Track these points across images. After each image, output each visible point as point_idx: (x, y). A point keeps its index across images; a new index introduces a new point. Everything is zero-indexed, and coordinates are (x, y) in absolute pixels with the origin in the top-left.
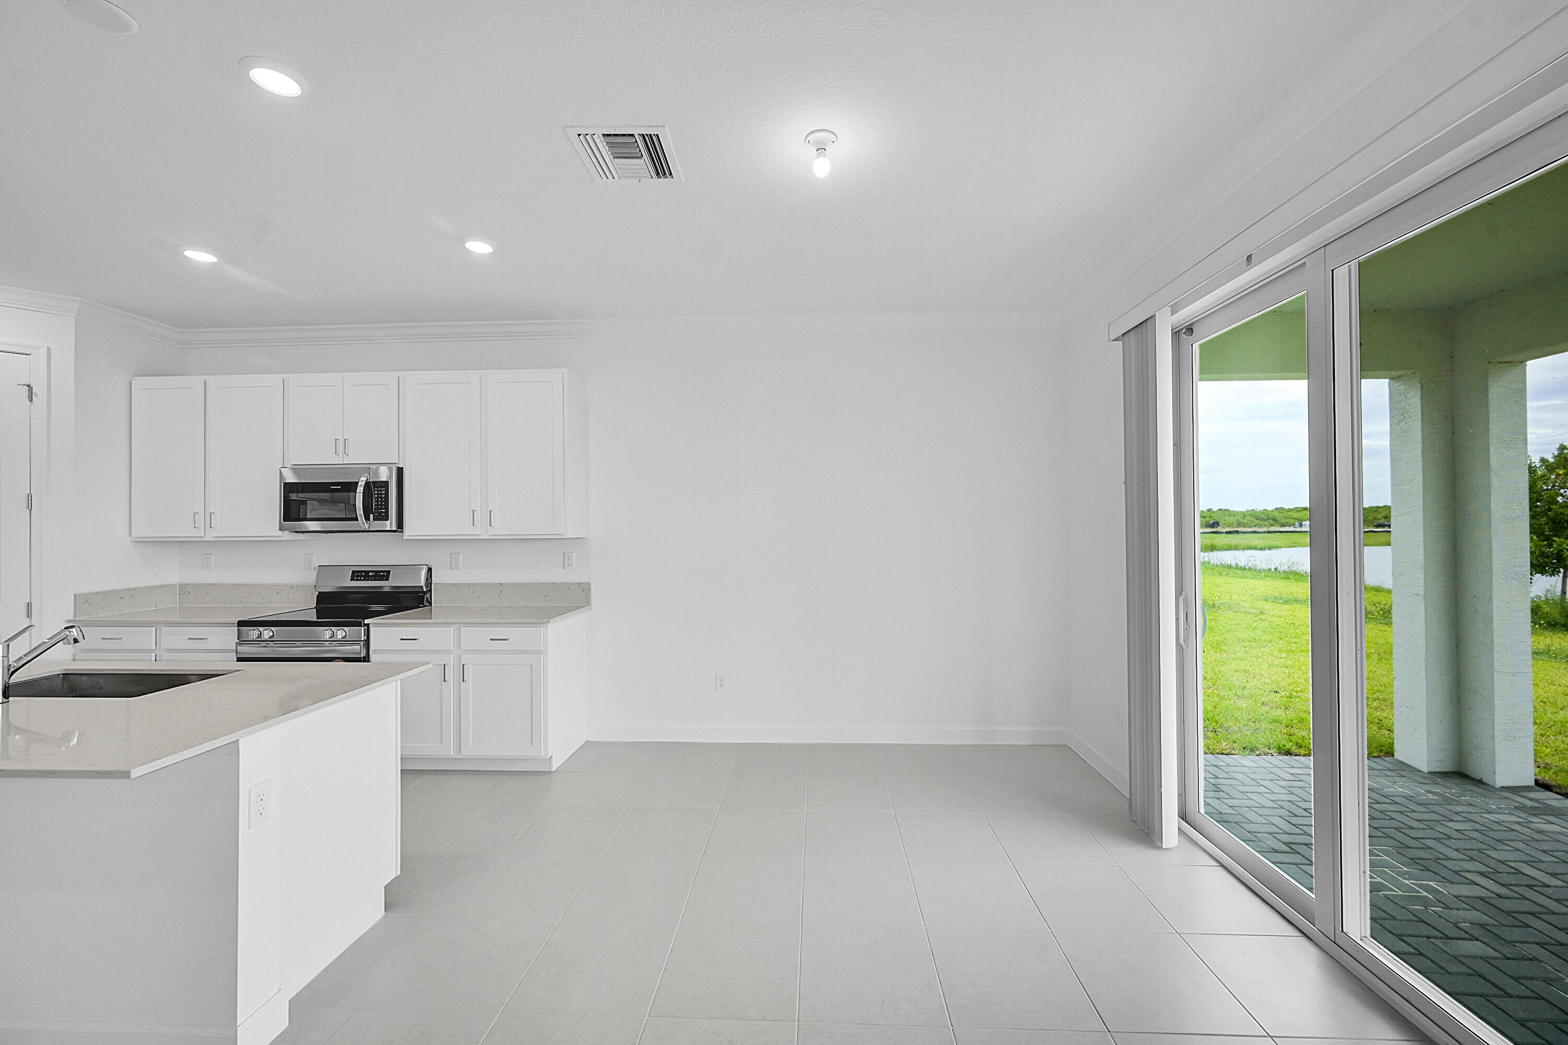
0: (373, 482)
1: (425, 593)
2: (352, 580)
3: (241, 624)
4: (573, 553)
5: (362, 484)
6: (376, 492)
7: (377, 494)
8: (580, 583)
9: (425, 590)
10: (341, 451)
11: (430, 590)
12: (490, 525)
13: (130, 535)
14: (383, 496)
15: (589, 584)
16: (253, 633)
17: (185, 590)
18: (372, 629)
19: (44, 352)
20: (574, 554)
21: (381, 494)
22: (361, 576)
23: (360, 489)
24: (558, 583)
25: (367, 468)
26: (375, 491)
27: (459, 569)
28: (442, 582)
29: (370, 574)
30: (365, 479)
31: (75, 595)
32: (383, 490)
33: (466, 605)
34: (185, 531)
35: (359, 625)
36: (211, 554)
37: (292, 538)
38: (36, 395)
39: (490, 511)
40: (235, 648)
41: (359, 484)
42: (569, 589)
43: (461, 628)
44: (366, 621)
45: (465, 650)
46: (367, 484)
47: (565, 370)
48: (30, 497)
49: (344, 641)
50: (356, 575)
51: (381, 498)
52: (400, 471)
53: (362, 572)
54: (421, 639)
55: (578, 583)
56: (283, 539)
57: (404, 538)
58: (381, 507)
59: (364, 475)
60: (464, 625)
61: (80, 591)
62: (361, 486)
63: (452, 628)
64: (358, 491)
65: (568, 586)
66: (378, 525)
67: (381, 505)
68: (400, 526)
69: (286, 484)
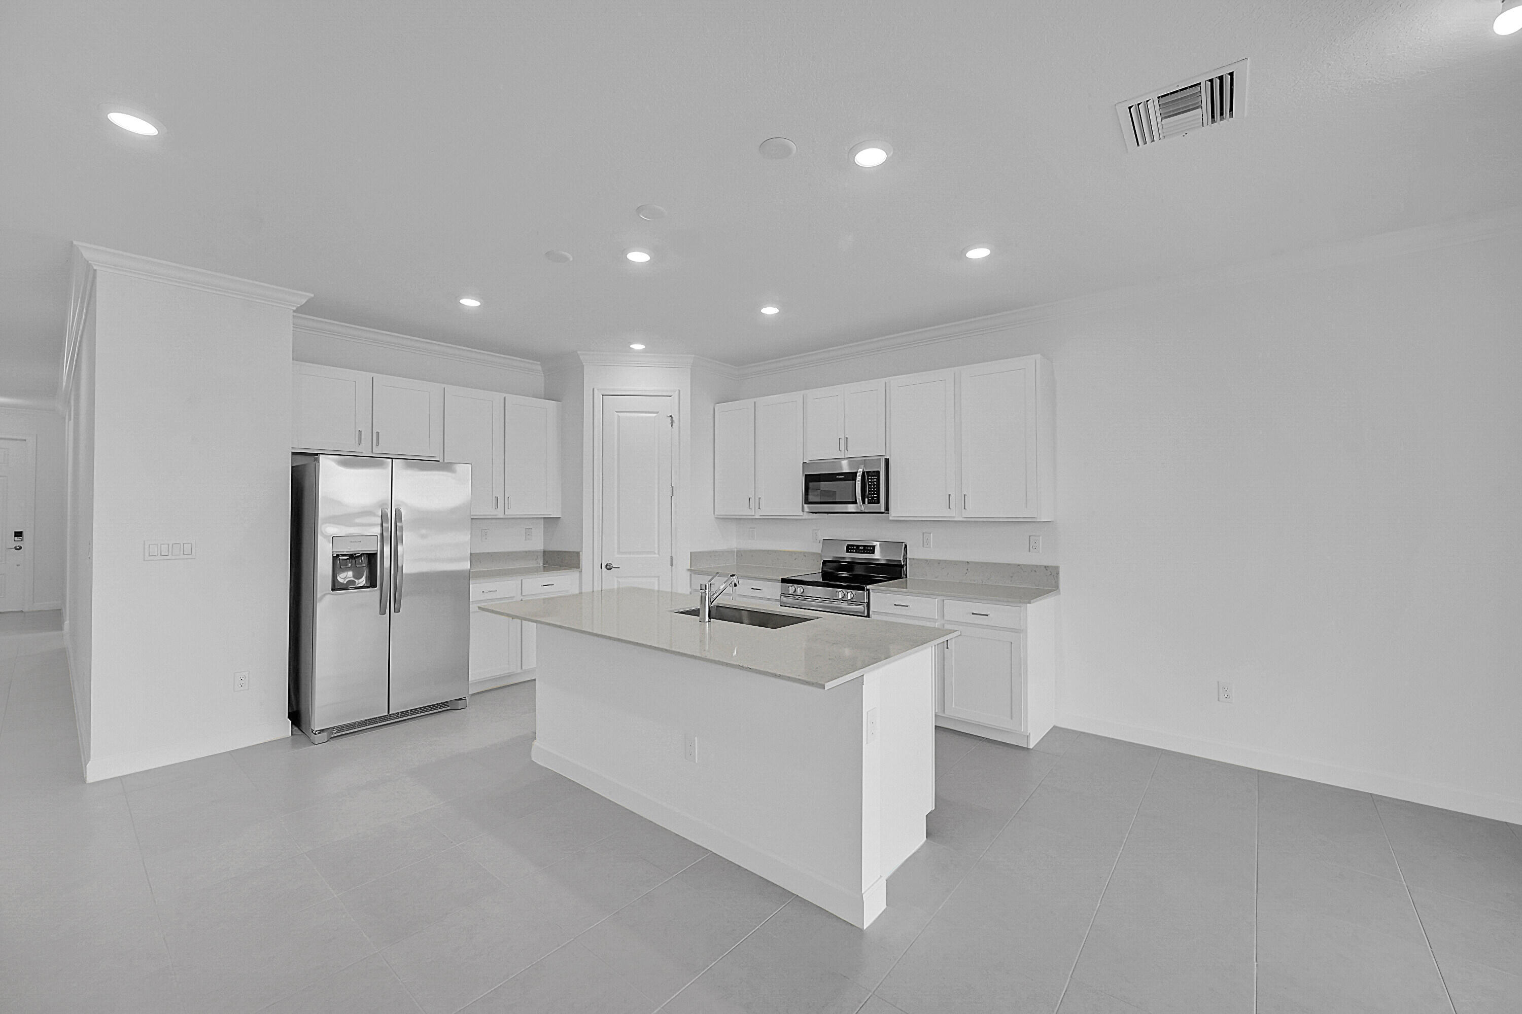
0: (867, 472)
1: (902, 566)
2: (847, 551)
3: (784, 581)
4: (1039, 536)
5: (859, 474)
6: (870, 480)
7: (871, 482)
8: (1048, 567)
9: (903, 564)
10: (843, 448)
11: (906, 565)
12: (965, 508)
13: (714, 513)
14: (875, 483)
15: (1057, 568)
16: (791, 588)
17: (740, 553)
18: (872, 594)
19: (677, 392)
20: (1041, 537)
21: (874, 482)
22: (854, 549)
23: (859, 478)
24: (1024, 565)
25: (864, 461)
26: (868, 479)
27: (930, 548)
28: (916, 557)
29: (860, 548)
30: (861, 470)
31: (691, 552)
32: (875, 478)
33: (936, 580)
34: (745, 512)
35: (863, 589)
36: (754, 528)
37: (810, 517)
38: (675, 423)
39: (965, 495)
40: (779, 599)
41: (858, 474)
42: (1035, 571)
43: (945, 601)
44: (868, 587)
45: (948, 621)
46: (863, 473)
47: (1039, 356)
48: (671, 487)
49: (851, 602)
50: (850, 548)
51: (874, 485)
52: (887, 461)
53: (854, 546)
54: (910, 606)
55: (1045, 567)
56: (803, 518)
57: (891, 518)
58: (874, 492)
59: (860, 466)
60: (949, 598)
61: (692, 551)
62: (859, 476)
63: (937, 600)
64: (857, 480)
65: (1034, 569)
66: (873, 507)
67: (874, 491)
68: (887, 508)
69: (806, 475)
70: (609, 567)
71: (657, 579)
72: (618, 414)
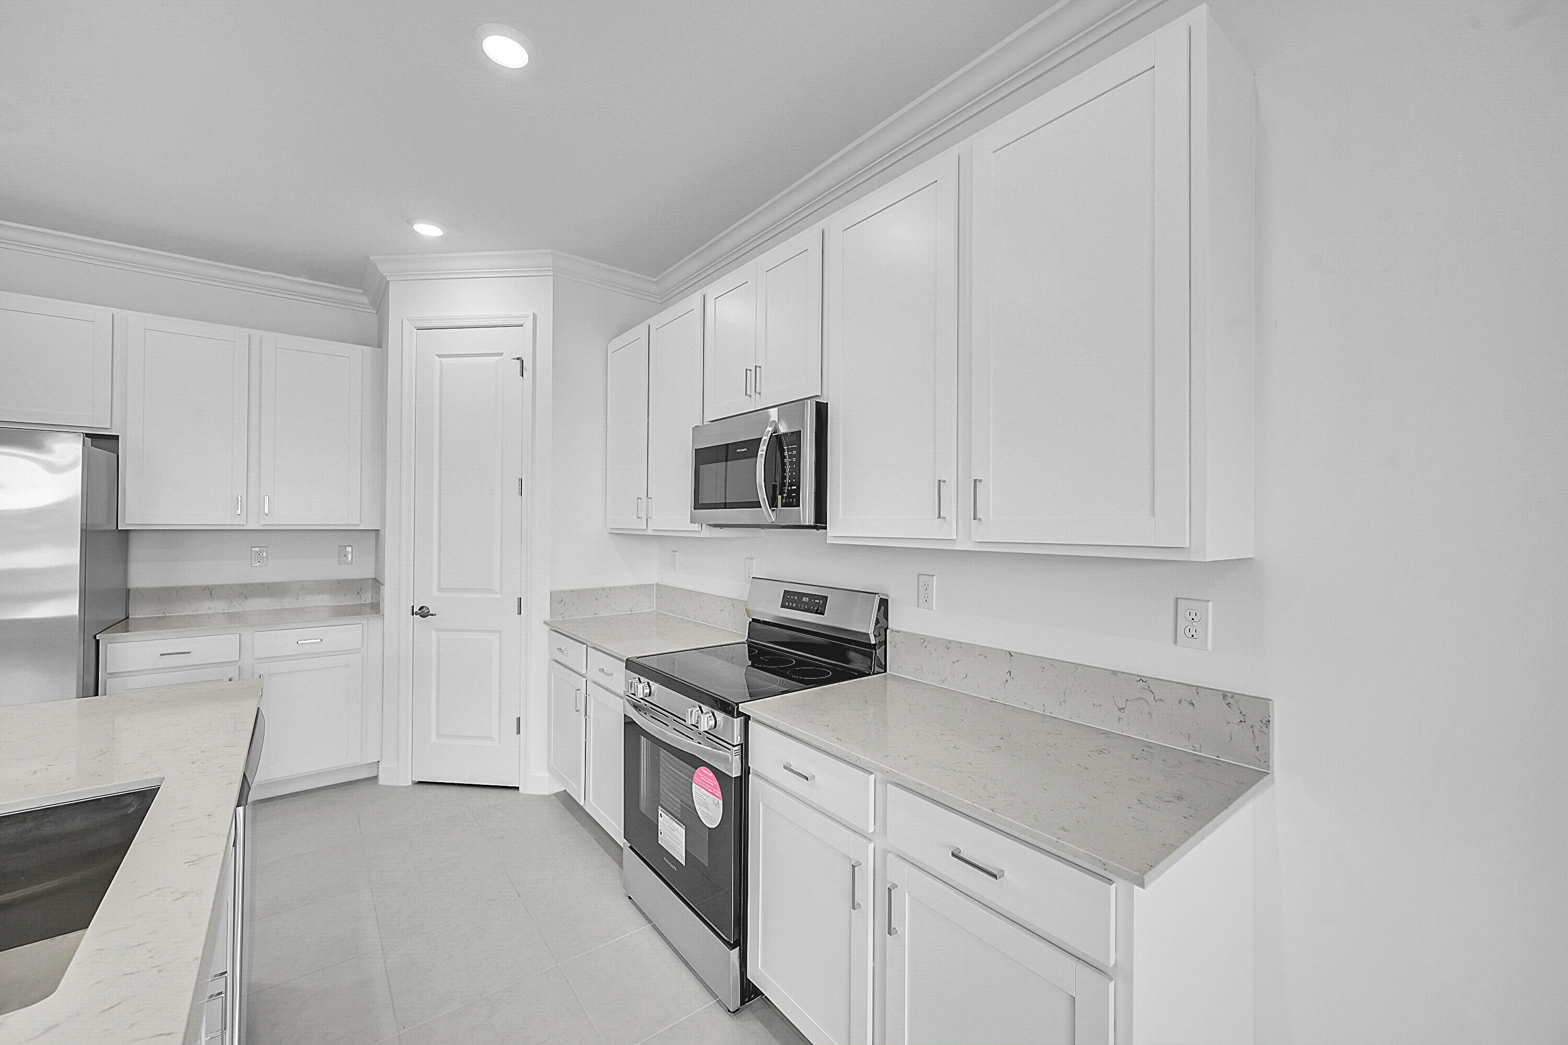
0: (778, 437)
1: (878, 647)
2: (785, 606)
5: (766, 438)
7: (787, 457)
8: (1245, 695)
9: (873, 642)
10: (751, 389)
11: (884, 643)
12: (977, 523)
13: (606, 525)
14: (794, 459)
15: (1265, 703)
16: (634, 683)
17: (659, 592)
18: (753, 726)
19: (531, 320)
21: (792, 457)
22: (794, 601)
23: (762, 451)
28: (906, 629)
29: (804, 599)
30: (768, 431)
31: (550, 591)
32: (794, 449)
34: (634, 523)
36: (676, 552)
38: (527, 370)
41: (761, 442)
46: (771, 439)
48: (521, 479)
49: (711, 736)
50: (788, 600)
51: (792, 464)
52: (822, 411)
53: (793, 594)
55: (1225, 695)
57: (831, 541)
58: (792, 481)
59: (769, 425)
61: (551, 588)
63: (872, 777)
64: (760, 456)
66: (789, 514)
67: (792, 478)
68: (821, 519)
69: (696, 450)
70: (424, 613)
71: (498, 634)
72: (442, 359)
